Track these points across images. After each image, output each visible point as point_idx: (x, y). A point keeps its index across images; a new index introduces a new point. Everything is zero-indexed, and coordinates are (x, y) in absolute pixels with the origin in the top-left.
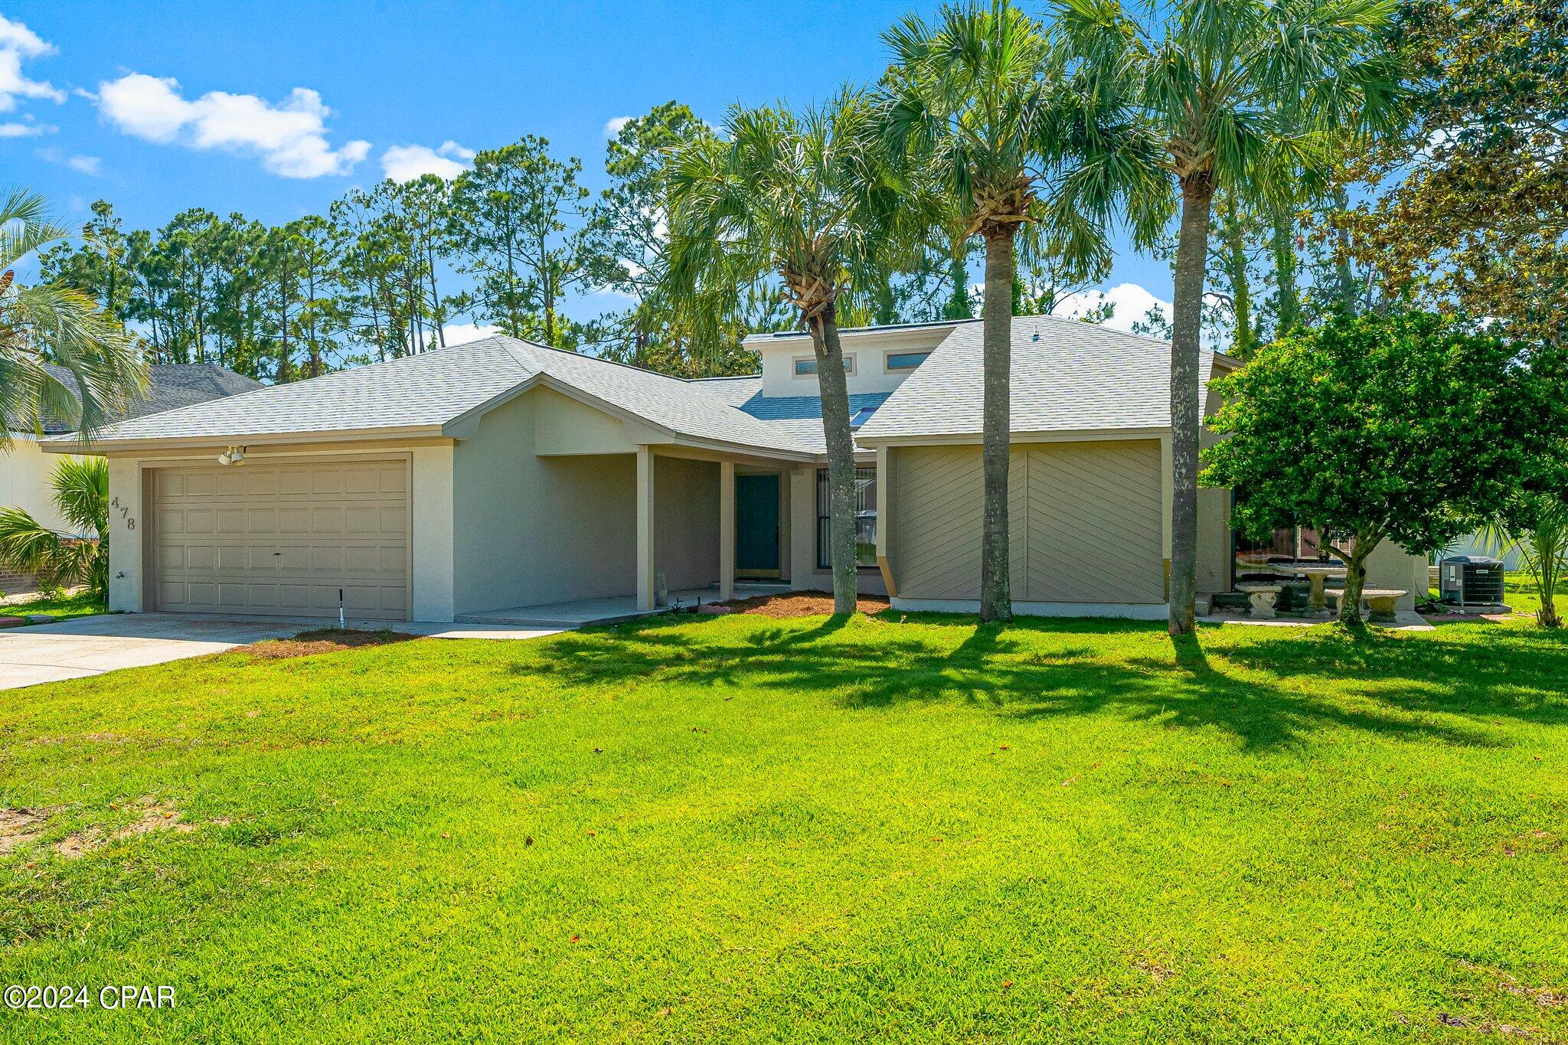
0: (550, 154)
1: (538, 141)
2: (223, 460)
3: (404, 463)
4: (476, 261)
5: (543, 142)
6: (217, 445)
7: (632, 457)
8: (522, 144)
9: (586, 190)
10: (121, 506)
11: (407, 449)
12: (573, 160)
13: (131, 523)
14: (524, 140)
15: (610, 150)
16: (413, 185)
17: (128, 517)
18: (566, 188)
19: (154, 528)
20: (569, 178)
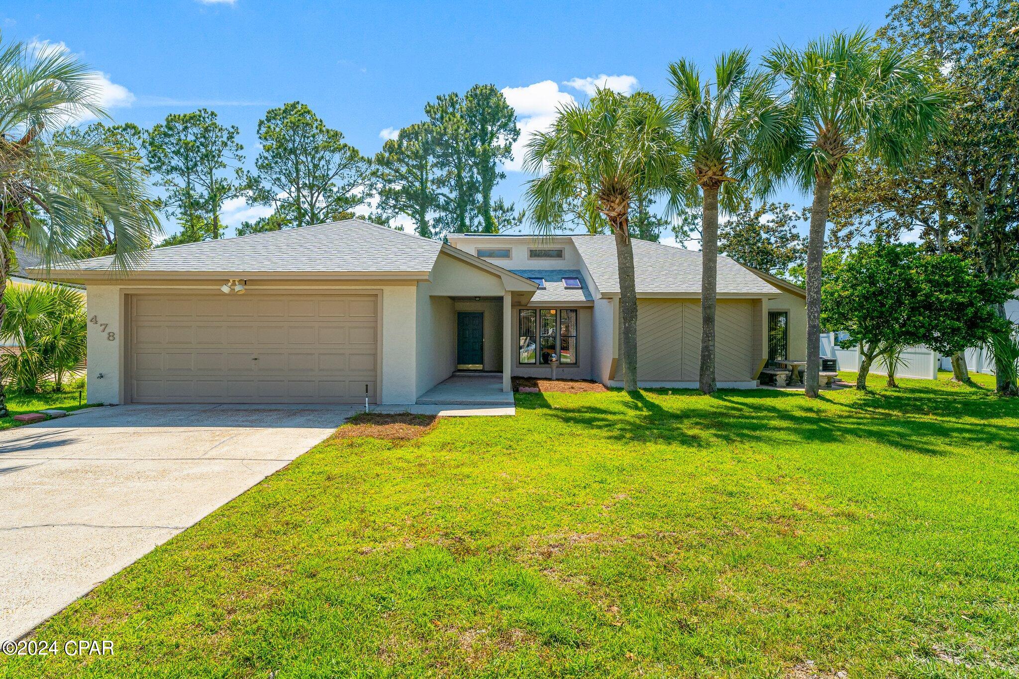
0: (219, 121)
1: (210, 113)
2: (225, 289)
3: (375, 297)
4: (165, 180)
5: (212, 114)
6: (222, 279)
7: (500, 299)
8: (198, 113)
9: (241, 146)
10: (99, 323)
11: (378, 287)
12: (233, 127)
13: (111, 336)
14: (200, 111)
15: (260, 125)
16: (118, 128)
17: (108, 330)
18: (229, 143)
19: (131, 340)
20: (231, 137)
